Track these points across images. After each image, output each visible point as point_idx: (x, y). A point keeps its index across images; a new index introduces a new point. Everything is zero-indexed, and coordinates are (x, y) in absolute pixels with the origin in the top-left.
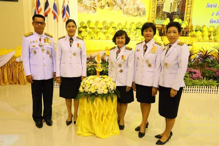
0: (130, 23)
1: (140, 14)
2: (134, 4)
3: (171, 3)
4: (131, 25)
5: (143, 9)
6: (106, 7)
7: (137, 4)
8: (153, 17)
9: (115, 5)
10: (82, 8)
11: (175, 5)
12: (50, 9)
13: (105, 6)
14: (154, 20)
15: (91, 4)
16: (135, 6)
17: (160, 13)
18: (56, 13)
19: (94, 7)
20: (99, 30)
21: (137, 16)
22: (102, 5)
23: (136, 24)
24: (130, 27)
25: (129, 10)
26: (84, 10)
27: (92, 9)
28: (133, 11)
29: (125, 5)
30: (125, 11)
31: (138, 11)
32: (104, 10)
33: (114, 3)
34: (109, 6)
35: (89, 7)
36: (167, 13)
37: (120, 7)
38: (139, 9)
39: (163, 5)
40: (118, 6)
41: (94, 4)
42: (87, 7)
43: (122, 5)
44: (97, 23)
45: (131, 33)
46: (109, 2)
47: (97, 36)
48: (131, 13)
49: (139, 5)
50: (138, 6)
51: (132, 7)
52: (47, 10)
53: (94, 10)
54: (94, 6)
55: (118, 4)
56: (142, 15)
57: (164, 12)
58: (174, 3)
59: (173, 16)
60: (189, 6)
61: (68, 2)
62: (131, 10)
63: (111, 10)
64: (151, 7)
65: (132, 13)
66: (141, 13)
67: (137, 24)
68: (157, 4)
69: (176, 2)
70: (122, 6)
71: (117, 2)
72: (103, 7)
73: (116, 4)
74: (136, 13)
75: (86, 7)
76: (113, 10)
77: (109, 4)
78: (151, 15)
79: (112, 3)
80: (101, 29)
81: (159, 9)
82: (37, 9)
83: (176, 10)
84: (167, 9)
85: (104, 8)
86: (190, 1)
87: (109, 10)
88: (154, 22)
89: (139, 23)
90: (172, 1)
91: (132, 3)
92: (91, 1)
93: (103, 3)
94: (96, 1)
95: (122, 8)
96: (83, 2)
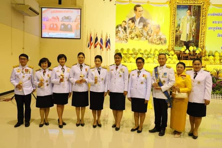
0: (154, 50)
1: (162, 42)
2: (157, 35)
3: (187, 34)
4: (154, 52)
5: (164, 39)
6: (136, 38)
7: (159, 35)
8: (173, 45)
9: (142, 36)
10: (117, 39)
11: (191, 36)
12: (98, 42)
15: (124, 36)
16: (158, 37)
17: (178, 42)
18: (102, 45)
19: (127, 38)
20: (130, 56)
21: (160, 45)
22: (132, 37)
23: (158, 50)
24: (154, 53)
25: (153, 40)
26: (119, 41)
27: (125, 40)
28: (156, 41)
29: (150, 36)
30: (150, 41)
31: (160, 41)
32: (134, 40)
33: (142, 35)
34: (137, 37)
35: (123, 39)
36: (184, 41)
38: (161, 39)
39: (180, 35)
41: (126, 36)
42: (121, 39)
44: (128, 50)
45: (155, 58)
46: (138, 34)
47: (129, 60)
48: (154, 42)
50: (160, 37)
51: (155, 37)
53: (126, 41)
55: (144, 36)
56: (164, 44)
57: (182, 41)
58: (190, 33)
59: (189, 44)
60: (202, 36)
62: (155, 40)
63: (139, 40)
64: (171, 37)
67: (160, 50)
68: (176, 35)
69: (191, 33)
70: (148, 37)
71: (144, 34)
74: (158, 42)
76: (140, 41)
78: (170, 44)
80: (132, 54)
81: (177, 38)
82: (91, 42)
83: (191, 39)
84: (183, 38)
86: (203, 32)
87: (138, 40)
88: (173, 48)
89: (162, 49)
90: (188, 32)
91: (156, 34)
92: (124, 34)
93: (133, 35)
94: (128, 34)
95: (148, 39)
96: (118, 35)
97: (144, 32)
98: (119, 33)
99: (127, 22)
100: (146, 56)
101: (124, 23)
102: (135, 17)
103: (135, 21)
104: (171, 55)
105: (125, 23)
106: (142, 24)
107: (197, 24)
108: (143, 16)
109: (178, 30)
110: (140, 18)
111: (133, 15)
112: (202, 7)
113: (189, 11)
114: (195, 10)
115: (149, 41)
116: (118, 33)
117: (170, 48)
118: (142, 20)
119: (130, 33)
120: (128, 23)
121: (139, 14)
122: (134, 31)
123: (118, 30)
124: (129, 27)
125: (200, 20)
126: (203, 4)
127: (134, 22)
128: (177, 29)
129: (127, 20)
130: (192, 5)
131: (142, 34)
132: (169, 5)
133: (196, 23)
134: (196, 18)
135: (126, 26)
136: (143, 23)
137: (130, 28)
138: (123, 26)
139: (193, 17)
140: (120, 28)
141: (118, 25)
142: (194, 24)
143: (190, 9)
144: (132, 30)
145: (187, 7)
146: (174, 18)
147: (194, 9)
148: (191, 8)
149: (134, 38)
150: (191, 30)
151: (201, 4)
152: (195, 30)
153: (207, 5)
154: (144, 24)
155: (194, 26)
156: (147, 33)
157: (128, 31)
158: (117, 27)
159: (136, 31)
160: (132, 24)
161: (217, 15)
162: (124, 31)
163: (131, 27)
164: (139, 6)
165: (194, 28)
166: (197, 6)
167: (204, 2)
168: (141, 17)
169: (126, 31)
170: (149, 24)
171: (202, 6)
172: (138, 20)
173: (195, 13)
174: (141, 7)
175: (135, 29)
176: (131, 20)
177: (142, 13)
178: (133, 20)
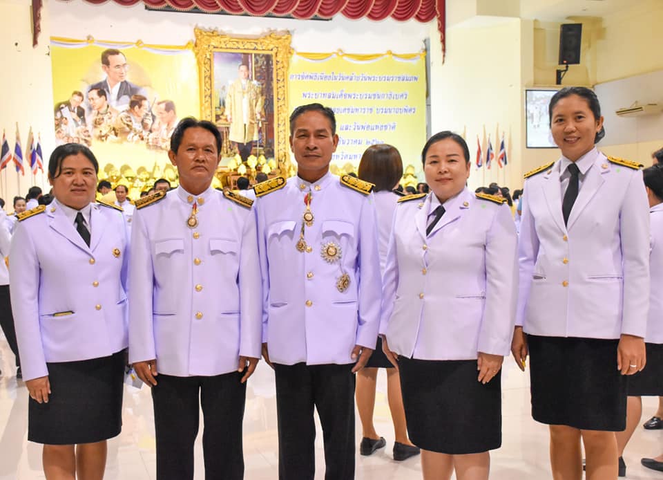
2: (168, 129)
3: (245, 125)
6: (112, 137)
9: (128, 133)
11: (253, 128)
13: (108, 135)
15: (78, 133)
19: (87, 138)
22: (103, 134)
25: (160, 140)
27: (82, 142)
29: (151, 131)
30: (151, 144)
33: (128, 129)
34: (116, 135)
35: (76, 139)
36: (238, 143)
37: (140, 136)
39: (228, 128)
41: (85, 132)
42: (71, 139)
43: (144, 132)
46: (117, 127)
48: (163, 147)
54: (85, 136)
55: (135, 131)
57: (232, 141)
58: (251, 123)
59: (251, 148)
60: (281, 129)
61: (39, 138)
62: (165, 140)
63: (121, 142)
69: (253, 122)
70: (145, 134)
71: (133, 127)
72: (103, 136)
73: (131, 129)
75: (68, 138)
76: (125, 143)
77: (117, 131)
79: (122, 128)
83: (256, 138)
84: (236, 136)
85: (106, 139)
86: (281, 118)
87: (118, 142)
90: (247, 121)
91: (165, 126)
92: (79, 128)
93: (104, 129)
94: (90, 127)
95: (144, 137)
96: (62, 130)
97: (133, 121)
98: (65, 124)
99: (84, 93)
100: (140, 182)
101: (77, 98)
102: (106, 81)
103: (107, 93)
105: (81, 98)
107: (266, 100)
108: (128, 78)
109: (222, 114)
110: (120, 83)
111: (102, 76)
112: (274, 58)
113: (244, 68)
114: (259, 65)
115: (148, 143)
116: (62, 125)
119: (96, 123)
120: (87, 97)
121: (115, 73)
122: (106, 117)
123: (62, 117)
124: (91, 109)
125: (272, 89)
126: (275, 50)
127: (105, 96)
128: (219, 112)
129: (84, 89)
130: (251, 54)
131: (128, 125)
132: (193, 50)
133: (264, 97)
134: (262, 85)
135: (83, 105)
136: (130, 97)
137: (95, 112)
138: (74, 105)
139: (255, 82)
140: (66, 111)
141: (60, 104)
142: (260, 100)
143: (246, 63)
144: (100, 116)
145: (240, 58)
146: (208, 85)
147: (257, 62)
148: (250, 61)
149: (106, 136)
150: (253, 115)
151: (272, 50)
152: (263, 114)
153: (284, 53)
154: (133, 98)
155: (259, 103)
156: (142, 122)
157: (90, 118)
158: (58, 109)
159: (113, 119)
160: (99, 101)
161: (311, 77)
162: (78, 119)
163: (96, 108)
164: (115, 52)
165: (259, 109)
166: (263, 55)
167: (277, 48)
168: (123, 80)
169: (84, 120)
170: (145, 99)
171: (274, 55)
172: (114, 90)
173: (259, 72)
174: (120, 54)
175: (109, 114)
176: (96, 89)
177: (126, 72)
178: (101, 89)
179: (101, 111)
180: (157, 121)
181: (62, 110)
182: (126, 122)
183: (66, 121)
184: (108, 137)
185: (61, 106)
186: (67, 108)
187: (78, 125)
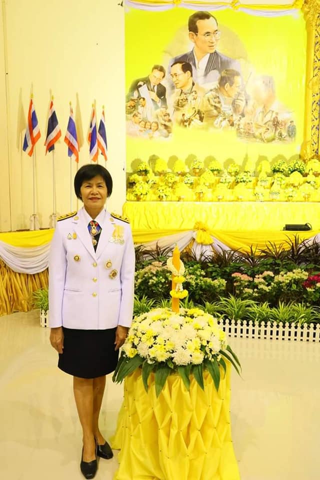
0: (256, 159)
1: (281, 135)
2: (264, 112)
4: (257, 164)
5: (289, 124)
6: (196, 121)
7: (273, 112)
8: (316, 141)
9: (217, 116)
10: (138, 127)
12: (60, 131)
13: (192, 120)
14: (318, 150)
15: (157, 117)
16: (269, 117)
18: (74, 140)
19: (167, 124)
20: (177, 178)
21: (273, 142)
22: (186, 119)
23: (270, 160)
24: (256, 169)
25: (253, 126)
26: (141, 131)
27: (161, 128)
28: (263, 130)
29: (243, 115)
30: (242, 130)
31: (276, 129)
32: (190, 129)
33: (215, 112)
34: (201, 119)
35: (154, 125)
37: (229, 121)
38: (278, 122)
40: (225, 119)
41: (165, 116)
42: (148, 124)
43: (234, 115)
44: (173, 160)
45: (259, 183)
46: (203, 110)
47: (174, 193)
48: (257, 134)
49: (277, 114)
50: (274, 115)
51: (260, 118)
52: (54, 134)
53: (165, 131)
54: (165, 121)
55: (224, 114)
56: (288, 138)
61: (103, 113)
62: (259, 127)
63: (206, 129)
64: (310, 117)
65: (261, 134)
66: (283, 133)
67: (275, 160)
70: (236, 118)
71: (222, 109)
72: (186, 121)
73: (219, 113)
74: (270, 134)
75: (146, 123)
76: (211, 130)
77: (202, 115)
78: (309, 138)
79: (209, 111)
80: (183, 174)
82: (31, 133)
85: (189, 124)
87: (203, 128)
88: (317, 153)
89: (280, 157)
91: (260, 108)
92: (158, 110)
93: (188, 112)
94: (170, 110)
95: (235, 123)
96: (139, 113)
97: (223, 101)
98: (143, 106)
99: (166, 69)
100: (229, 177)
101: (158, 74)
102: (192, 51)
103: (193, 67)
104: (311, 173)
105: (162, 74)
106: (215, 75)
108: (219, 48)
110: (209, 55)
111: (187, 45)
115: (238, 129)
116: (139, 107)
117: (309, 151)
118: (216, 62)
119: (178, 105)
120: (170, 72)
121: (205, 42)
122: (190, 97)
123: (139, 97)
124: (173, 87)
129: (166, 63)
131: (216, 107)
132: (302, 8)
135: (164, 83)
136: (220, 72)
137: (177, 91)
138: (154, 82)
140: (144, 90)
141: (138, 81)
144: (183, 96)
149: (189, 121)
154: (223, 74)
156: (234, 103)
157: (172, 98)
158: (136, 87)
159: (199, 100)
160: (183, 77)
162: (157, 99)
163: (179, 86)
164: (204, 16)
168: (213, 51)
169: (164, 101)
170: (238, 74)
172: (201, 63)
174: (211, 18)
175: (194, 93)
176: (180, 62)
177: (217, 40)
178: (186, 63)
179: (186, 90)
180: (251, 103)
181: (139, 89)
182: (214, 104)
183: (143, 102)
184: (192, 122)
185: (139, 84)
186: (145, 85)
187: (157, 107)
